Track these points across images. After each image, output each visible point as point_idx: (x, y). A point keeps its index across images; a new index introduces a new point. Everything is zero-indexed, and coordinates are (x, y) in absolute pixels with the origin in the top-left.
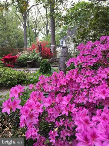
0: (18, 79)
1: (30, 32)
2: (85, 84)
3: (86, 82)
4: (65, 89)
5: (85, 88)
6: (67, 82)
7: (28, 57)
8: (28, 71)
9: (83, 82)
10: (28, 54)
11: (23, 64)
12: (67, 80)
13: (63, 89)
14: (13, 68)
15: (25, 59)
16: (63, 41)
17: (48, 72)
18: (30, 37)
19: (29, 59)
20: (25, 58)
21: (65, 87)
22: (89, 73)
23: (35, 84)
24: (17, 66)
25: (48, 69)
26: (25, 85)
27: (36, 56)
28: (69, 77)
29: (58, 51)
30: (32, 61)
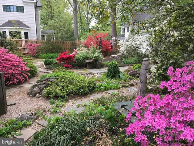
0: (89, 86)
1: (81, 18)
2: (180, 108)
3: (180, 106)
4: (164, 109)
5: (180, 111)
6: (165, 105)
7: (88, 56)
8: (90, 73)
9: (178, 106)
10: (87, 52)
11: (81, 64)
12: (165, 103)
13: (162, 109)
14: (71, 69)
15: (83, 58)
16: (124, 29)
17: (116, 76)
18: (81, 24)
19: (88, 57)
20: (83, 56)
21: (163, 108)
22: (182, 99)
23: (105, 91)
24: (75, 66)
25: (116, 73)
26: (95, 93)
27: (96, 54)
28: (166, 101)
29: (120, 45)
30: (93, 60)
